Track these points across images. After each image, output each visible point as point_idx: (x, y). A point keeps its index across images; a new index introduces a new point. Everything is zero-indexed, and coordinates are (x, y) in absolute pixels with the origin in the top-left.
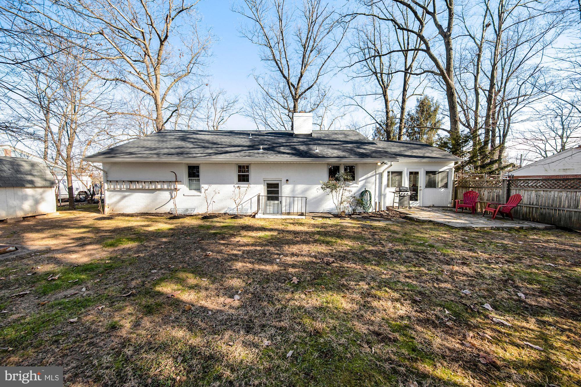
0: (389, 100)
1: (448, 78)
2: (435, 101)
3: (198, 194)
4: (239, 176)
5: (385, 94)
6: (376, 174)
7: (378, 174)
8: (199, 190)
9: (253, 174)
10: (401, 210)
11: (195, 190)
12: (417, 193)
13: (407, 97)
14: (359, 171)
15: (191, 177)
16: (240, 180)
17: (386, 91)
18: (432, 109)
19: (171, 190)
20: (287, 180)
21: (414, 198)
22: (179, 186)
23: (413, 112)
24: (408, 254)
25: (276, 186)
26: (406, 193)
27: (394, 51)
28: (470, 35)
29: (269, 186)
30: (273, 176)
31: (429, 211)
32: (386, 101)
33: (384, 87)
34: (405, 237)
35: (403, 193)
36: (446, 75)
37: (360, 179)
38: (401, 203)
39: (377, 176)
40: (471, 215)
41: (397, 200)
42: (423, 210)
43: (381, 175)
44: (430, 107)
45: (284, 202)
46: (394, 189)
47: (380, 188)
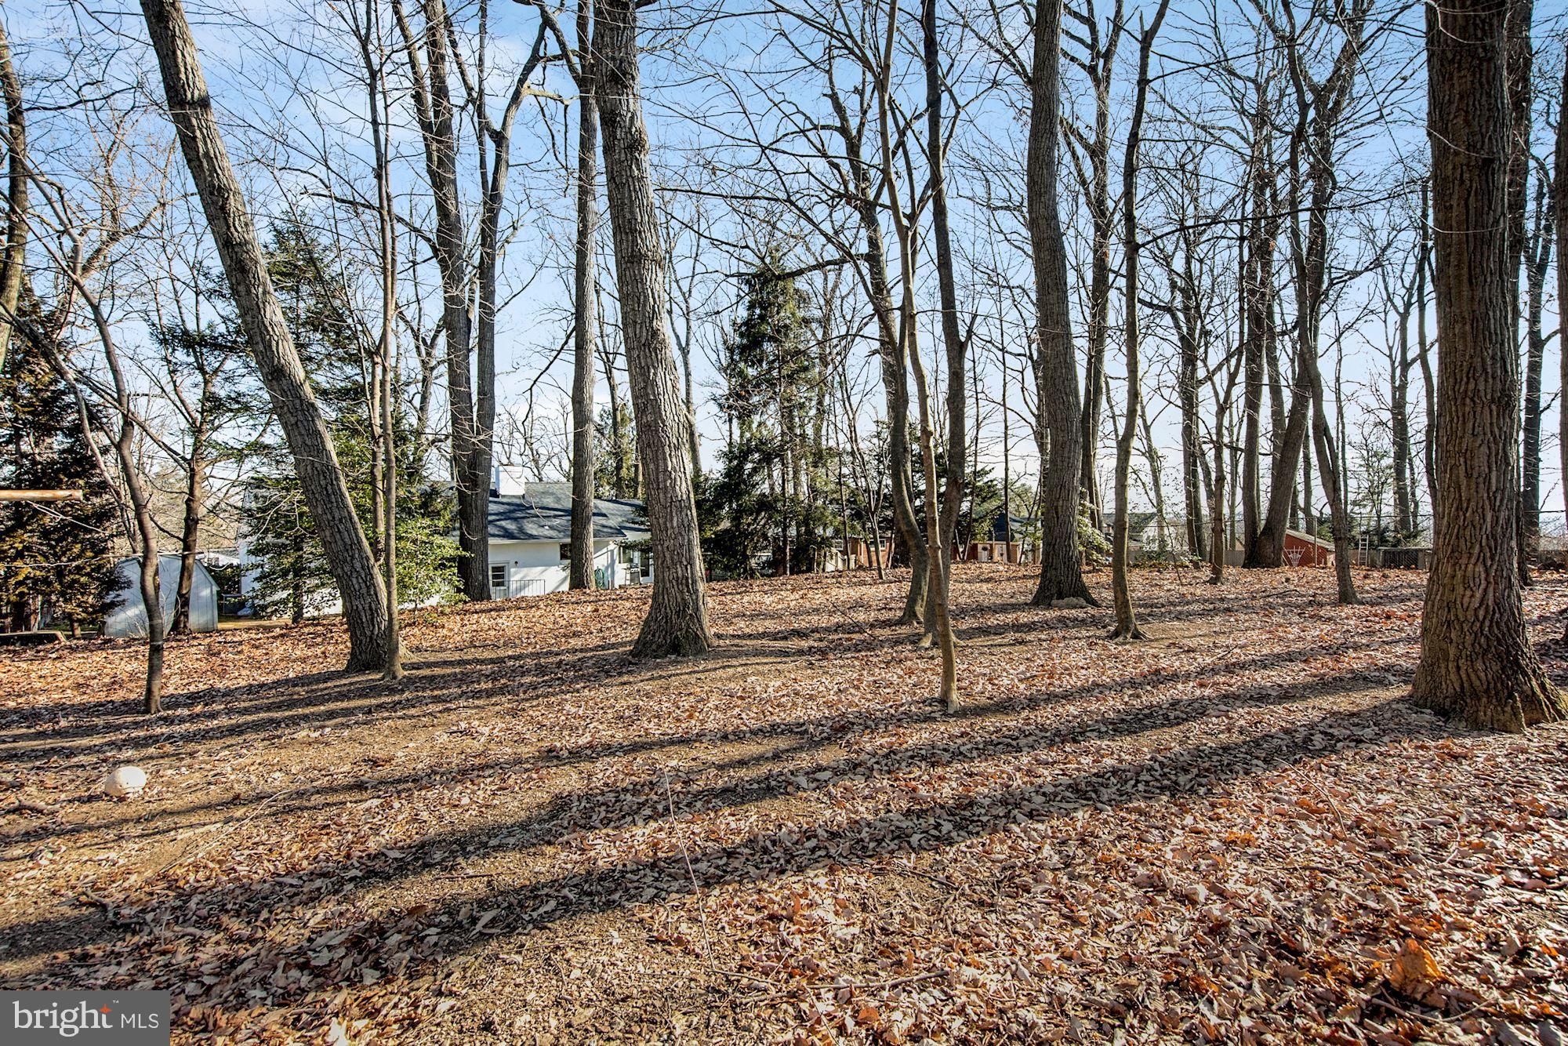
6: (607, 551)
7: (610, 550)
20: (515, 562)
25: (501, 569)
26: (636, 569)
35: (633, 570)
39: (609, 553)
41: (628, 576)
43: (612, 551)
45: (513, 586)
46: (625, 565)
47: (612, 565)
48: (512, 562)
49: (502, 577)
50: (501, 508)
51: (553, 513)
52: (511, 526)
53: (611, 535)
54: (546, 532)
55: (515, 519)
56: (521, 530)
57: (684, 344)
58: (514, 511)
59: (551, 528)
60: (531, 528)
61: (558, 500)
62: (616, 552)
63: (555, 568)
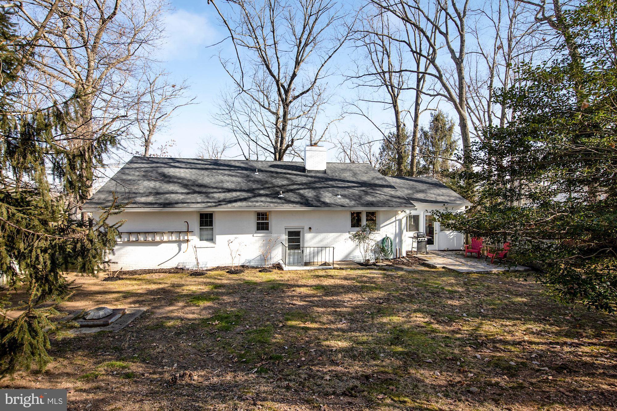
0: (400, 110)
1: (461, 109)
2: (450, 119)
3: (211, 245)
4: (258, 224)
5: (395, 106)
6: (396, 220)
7: (398, 220)
8: (212, 240)
9: (273, 222)
10: (419, 256)
11: (207, 240)
12: (433, 237)
13: (420, 111)
14: (380, 217)
15: (203, 226)
16: (258, 229)
17: (396, 102)
18: (447, 126)
19: (179, 242)
20: (310, 228)
21: (430, 242)
22: (190, 237)
23: (427, 128)
24: (428, 294)
25: (297, 234)
26: (423, 238)
27: (406, 70)
28: (483, 54)
29: (290, 234)
30: (294, 224)
31: (443, 256)
32: (397, 113)
33: (394, 94)
34: (425, 283)
35: (421, 239)
36: (459, 106)
37: (381, 226)
38: (419, 248)
39: (397, 222)
40: (476, 260)
41: (415, 245)
42: (438, 255)
43: (400, 221)
44: (445, 125)
45: (307, 251)
46: (412, 234)
47: (400, 234)
48: (306, 228)
49: (298, 241)
50: (304, 180)
51: (350, 184)
52: (309, 194)
53: (400, 205)
54: (339, 199)
55: (314, 188)
56: (318, 198)
57: (458, 55)
58: (315, 182)
59: (344, 196)
60: (327, 197)
61: (355, 174)
62: (404, 221)
63: (347, 235)
